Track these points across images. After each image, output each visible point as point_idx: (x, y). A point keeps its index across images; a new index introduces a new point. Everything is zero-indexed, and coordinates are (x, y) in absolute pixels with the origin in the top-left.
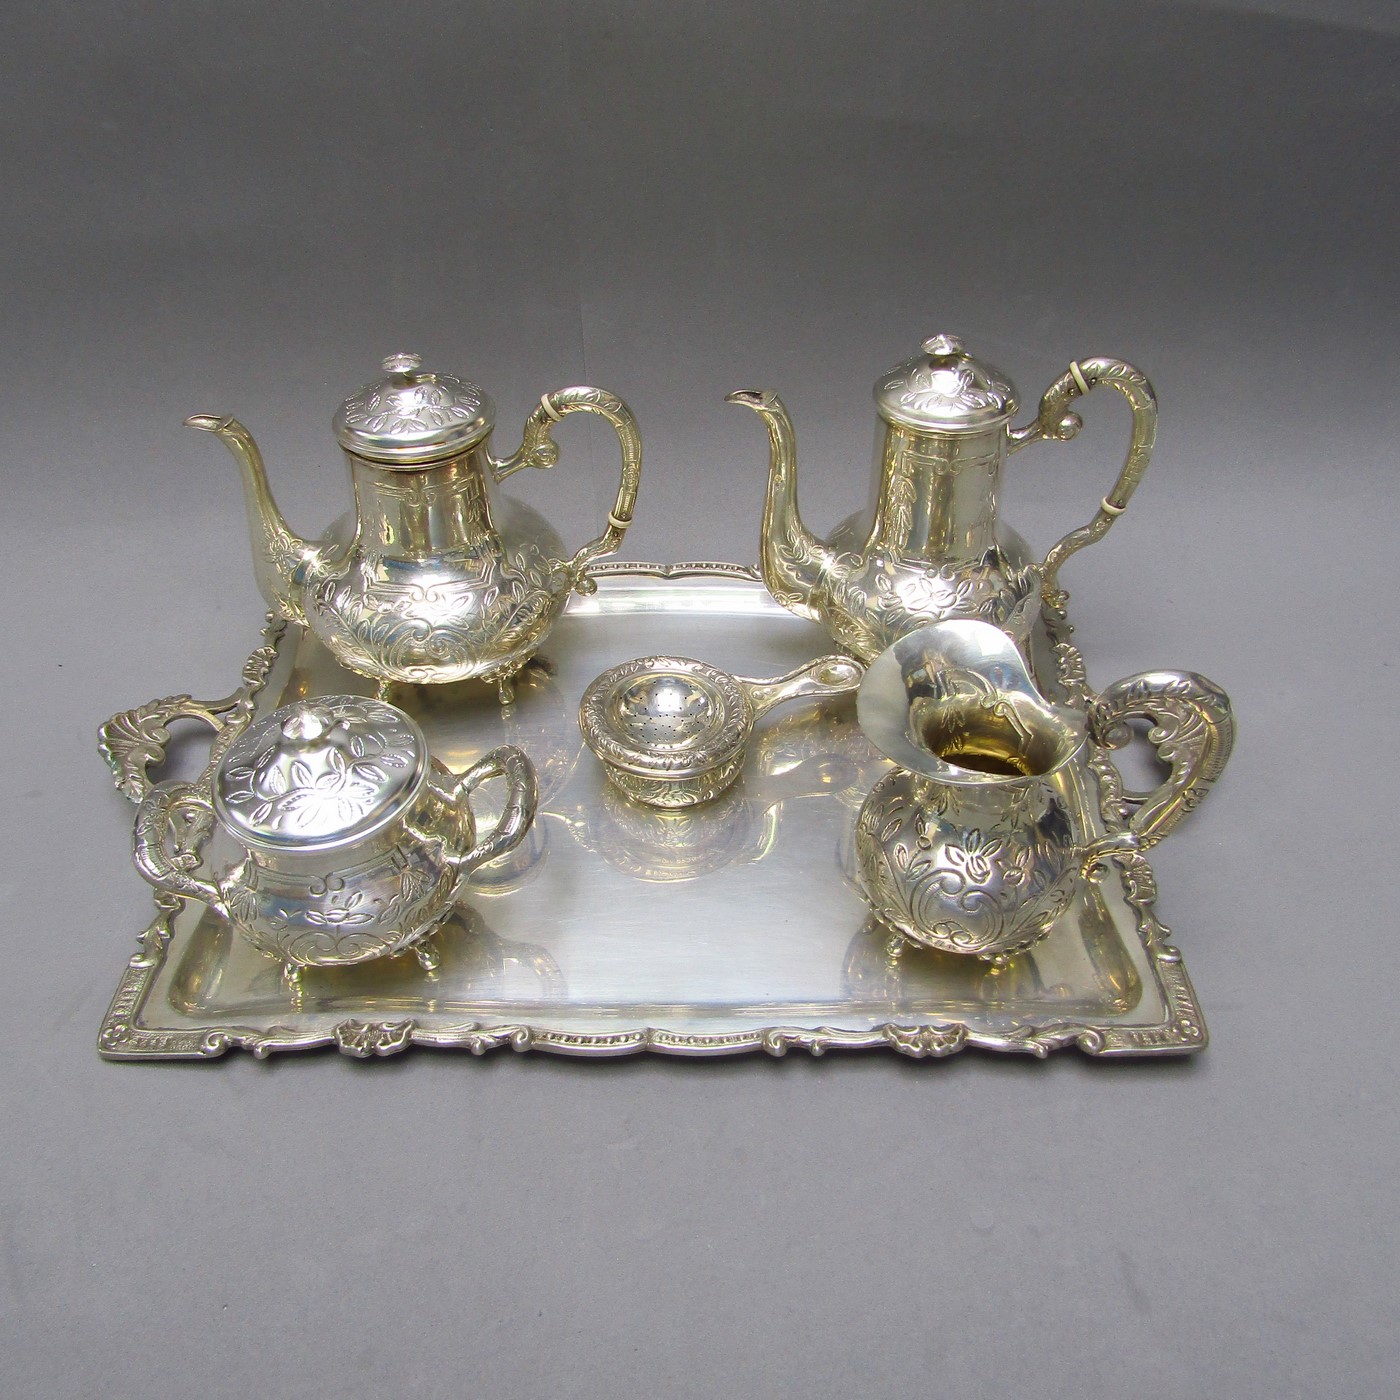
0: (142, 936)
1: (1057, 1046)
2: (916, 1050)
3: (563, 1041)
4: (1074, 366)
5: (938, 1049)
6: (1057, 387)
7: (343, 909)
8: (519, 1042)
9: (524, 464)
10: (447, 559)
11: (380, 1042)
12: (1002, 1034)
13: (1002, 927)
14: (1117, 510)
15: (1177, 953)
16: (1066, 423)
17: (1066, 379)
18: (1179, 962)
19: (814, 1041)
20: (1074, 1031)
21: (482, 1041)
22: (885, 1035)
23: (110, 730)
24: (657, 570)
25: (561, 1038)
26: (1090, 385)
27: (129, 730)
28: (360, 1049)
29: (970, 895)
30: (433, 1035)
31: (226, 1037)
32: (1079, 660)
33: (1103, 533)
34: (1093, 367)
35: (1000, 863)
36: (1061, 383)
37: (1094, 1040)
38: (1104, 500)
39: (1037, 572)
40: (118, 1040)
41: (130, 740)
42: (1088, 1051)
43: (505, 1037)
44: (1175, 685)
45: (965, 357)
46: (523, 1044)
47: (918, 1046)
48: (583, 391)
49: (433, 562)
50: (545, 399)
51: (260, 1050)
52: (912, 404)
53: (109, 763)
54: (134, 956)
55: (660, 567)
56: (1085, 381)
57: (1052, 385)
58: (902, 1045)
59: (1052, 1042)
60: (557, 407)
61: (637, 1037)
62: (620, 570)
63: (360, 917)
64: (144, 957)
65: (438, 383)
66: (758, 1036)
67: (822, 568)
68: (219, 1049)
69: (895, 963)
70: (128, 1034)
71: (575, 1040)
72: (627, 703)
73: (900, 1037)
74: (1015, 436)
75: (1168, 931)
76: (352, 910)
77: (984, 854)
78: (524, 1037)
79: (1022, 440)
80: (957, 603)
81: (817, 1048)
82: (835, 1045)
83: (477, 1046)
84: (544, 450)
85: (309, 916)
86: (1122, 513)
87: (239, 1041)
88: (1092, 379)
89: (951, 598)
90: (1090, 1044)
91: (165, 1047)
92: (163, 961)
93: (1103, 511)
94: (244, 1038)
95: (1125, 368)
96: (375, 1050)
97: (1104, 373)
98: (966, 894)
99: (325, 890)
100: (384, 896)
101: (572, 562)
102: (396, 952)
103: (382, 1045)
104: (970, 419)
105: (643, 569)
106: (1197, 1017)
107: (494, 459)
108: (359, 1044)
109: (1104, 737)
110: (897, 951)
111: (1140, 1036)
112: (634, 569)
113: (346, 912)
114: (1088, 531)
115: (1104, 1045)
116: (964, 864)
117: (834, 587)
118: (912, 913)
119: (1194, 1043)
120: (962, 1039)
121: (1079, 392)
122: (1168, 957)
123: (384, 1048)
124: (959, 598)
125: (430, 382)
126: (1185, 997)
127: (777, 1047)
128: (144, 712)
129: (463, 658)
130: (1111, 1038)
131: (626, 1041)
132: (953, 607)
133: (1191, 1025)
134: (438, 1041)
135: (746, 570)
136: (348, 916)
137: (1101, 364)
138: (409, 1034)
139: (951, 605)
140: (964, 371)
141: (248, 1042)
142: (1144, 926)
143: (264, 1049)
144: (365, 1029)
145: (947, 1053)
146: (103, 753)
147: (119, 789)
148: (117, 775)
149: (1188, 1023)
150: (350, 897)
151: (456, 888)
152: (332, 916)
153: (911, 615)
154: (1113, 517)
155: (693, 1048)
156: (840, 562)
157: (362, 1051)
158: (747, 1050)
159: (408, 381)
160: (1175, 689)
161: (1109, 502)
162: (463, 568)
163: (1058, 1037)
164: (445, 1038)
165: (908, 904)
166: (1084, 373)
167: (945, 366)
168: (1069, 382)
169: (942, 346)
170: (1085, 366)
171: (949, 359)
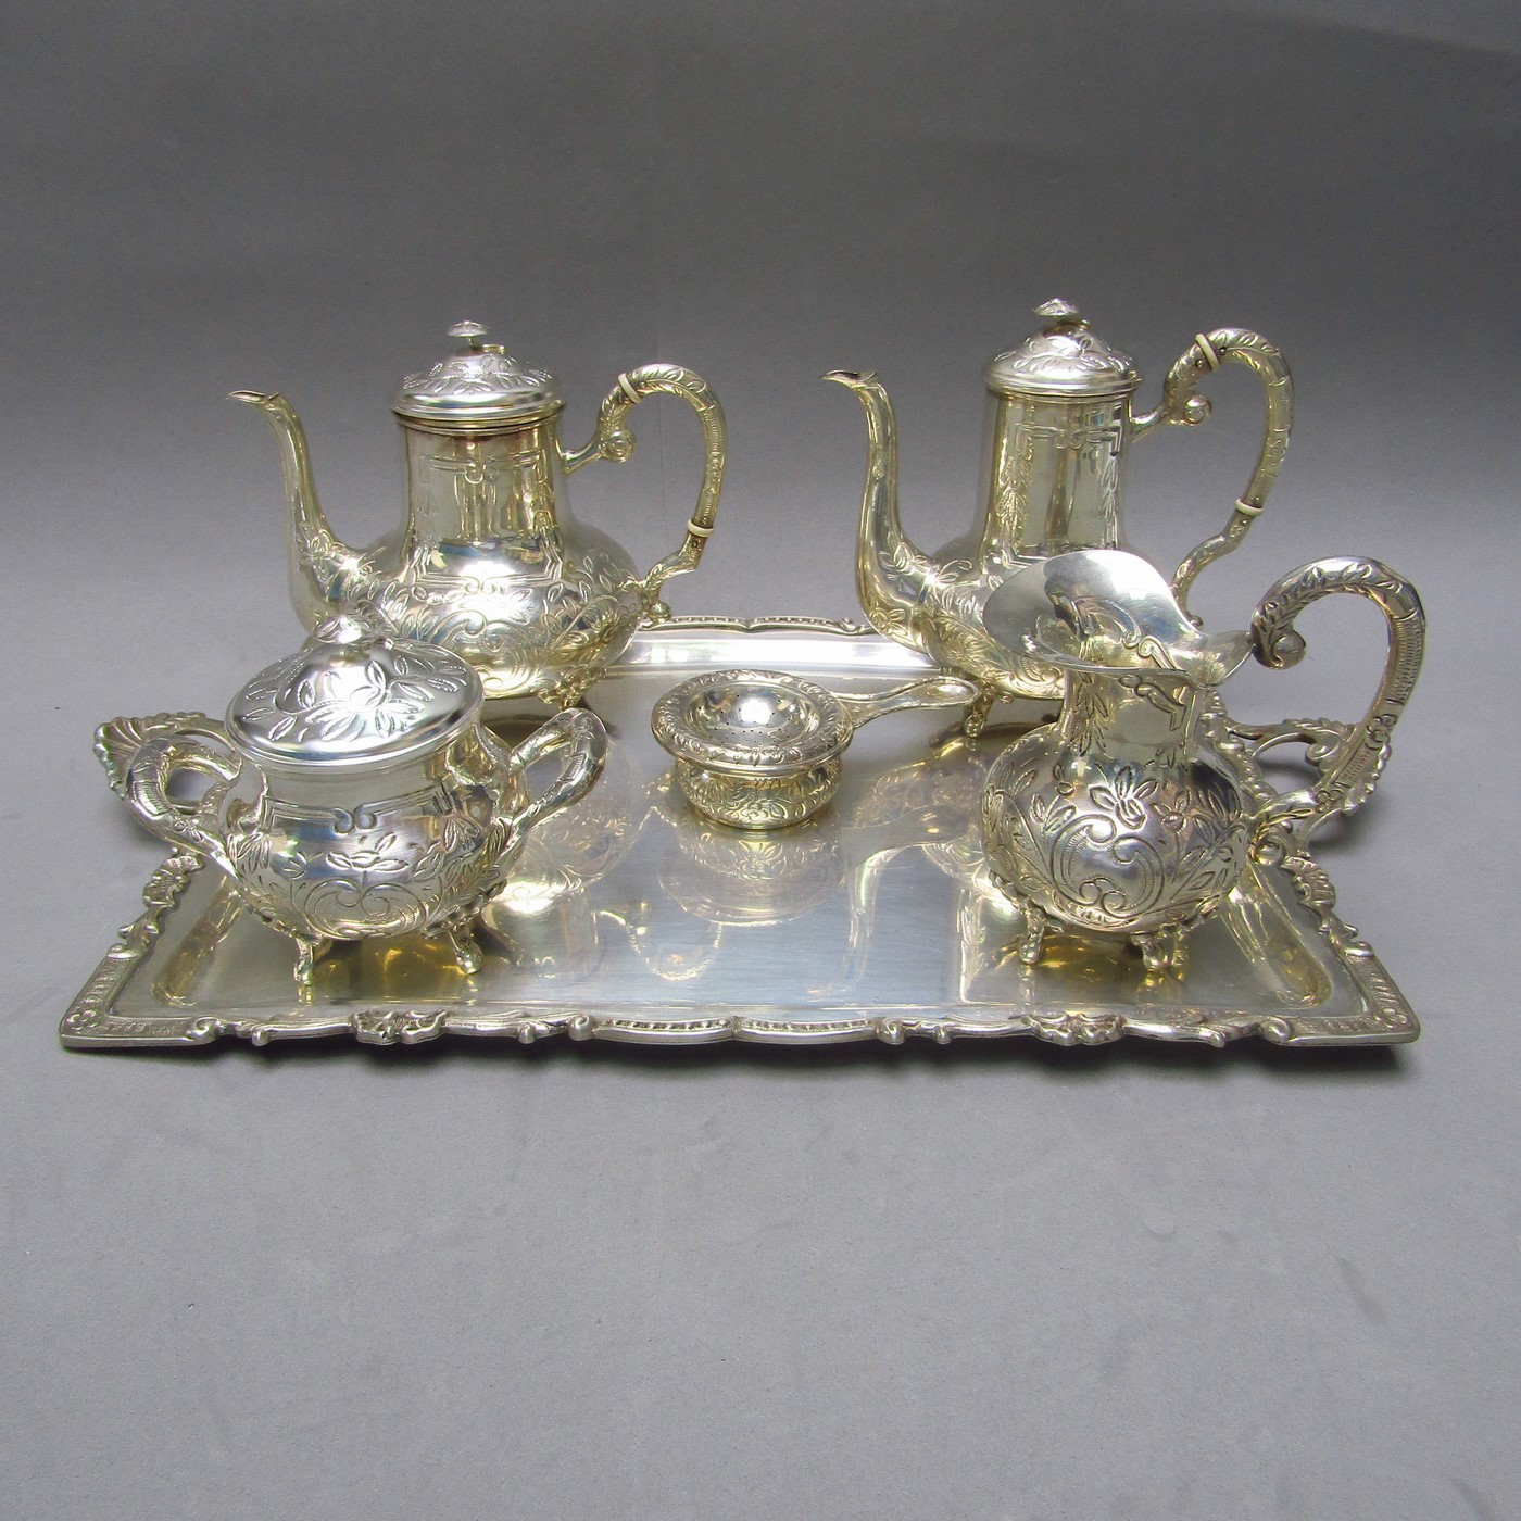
0: (126, 929)
1: (1235, 1036)
2: (1065, 1035)
3: (631, 1026)
4: (1200, 338)
5: (1091, 1035)
6: (1183, 361)
7: (373, 853)
8: (578, 1026)
9: (597, 456)
10: (505, 545)
11: (407, 1027)
12: (1169, 1021)
13: (1162, 884)
14: (1255, 510)
15: (1369, 947)
16: (1192, 404)
17: (1191, 352)
18: (1372, 957)
19: (938, 1028)
20: (1257, 1019)
21: (533, 1028)
22: (1025, 1022)
23: (109, 731)
24: (736, 623)
25: (628, 1023)
26: (1219, 355)
27: (132, 737)
28: (382, 1033)
29: (1122, 843)
30: (472, 1022)
31: (218, 1023)
32: (1217, 698)
33: (1238, 539)
34: (1221, 337)
35: (1156, 807)
36: (1187, 356)
37: (1280, 1028)
38: (1238, 501)
40: (85, 1025)
41: (132, 745)
42: (1272, 1039)
43: (560, 1024)
44: (1351, 570)
45: (1083, 324)
46: (583, 1030)
47: (1066, 1031)
48: (663, 368)
49: (491, 546)
50: (623, 378)
51: (259, 1035)
52: (1026, 369)
53: (104, 764)
54: (113, 946)
55: (740, 621)
56: (1214, 351)
57: (1178, 359)
58: (1046, 1031)
59: (1230, 1029)
60: (636, 385)
61: (722, 1023)
62: (695, 623)
63: (393, 863)
64: (125, 949)
65: (507, 355)
66: (869, 1023)
67: (925, 582)
68: (208, 1034)
69: (1029, 972)
70: (98, 1020)
71: (646, 1026)
72: (707, 707)
73: (1043, 1024)
74: (1138, 421)
75: (1354, 929)
76: (383, 854)
77: (1137, 797)
78: (584, 1021)
79: (1148, 426)
81: (943, 1034)
82: (964, 1033)
83: (526, 1031)
84: (618, 438)
85: (331, 859)
86: (1259, 514)
87: (233, 1026)
88: (1221, 350)
90: (1276, 1031)
91: (143, 1032)
92: (148, 954)
93: (1238, 511)
94: (240, 1023)
95: (1256, 338)
96: (401, 1037)
97: (1233, 343)
98: (1117, 841)
99: (353, 827)
100: (420, 842)
101: (645, 582)
102: (429, 929)
103: (409, 1029)
104: (1091, 381)
105: (721, 623)
106: (1403, 1005)
107: (564, 450)
108: (380, 1029)
109: (1272, 649)
110: (1030, 955)
111: (1336, 1025)
112: (711, 622)
113: (375, 856)
114: (1221, 539)
115: (1292, 1032)
116: (1113, 809)
118: (1052, 873)
119: (1402, 1031)
120: (1119, 1026)
121: (1208, 365)
122: (1359, 952)
123: (411, 1033)
125: (497, 353)
126: (1385, 988)
127: (894, 1032)
128: (150, 721)
129: (520, 663)
130: (1300, 1026)
131: (708, 1026)
133: (1396, 1013)
134: (478, 1028)
135: (837, 624)
136: (377, 860)
137: (1230, 334)
138: (442, 1021)
140: (1079, 336)
141: (242, 1029)
142: (1325, 926)
143: (264, 1034)
144: (388, 1016)
145: (1102, 1040)
146: (100, 754)
147: (113, 788)
148: (112, 775)
149: (1393, 1011)
150: (382, 839)
151: (508, 850)
152: (357, 861)
154: (1251, 517)
155: (789, 1035)
156: (946, 571)
157: (384, 1036)
158: (856, 1038)
159: (475, 348)
160: (1353, 574)
161: (1244, 500)
162: (518, 558)
163: (1237, 1024)
164: (488, 1025)
165: (1048, 863)
166: (1212, 344)
167: (1061, 333)
168: (1196, 354)
169: (1058, 308)
170: (1212, 337)
171: (1064, 326)
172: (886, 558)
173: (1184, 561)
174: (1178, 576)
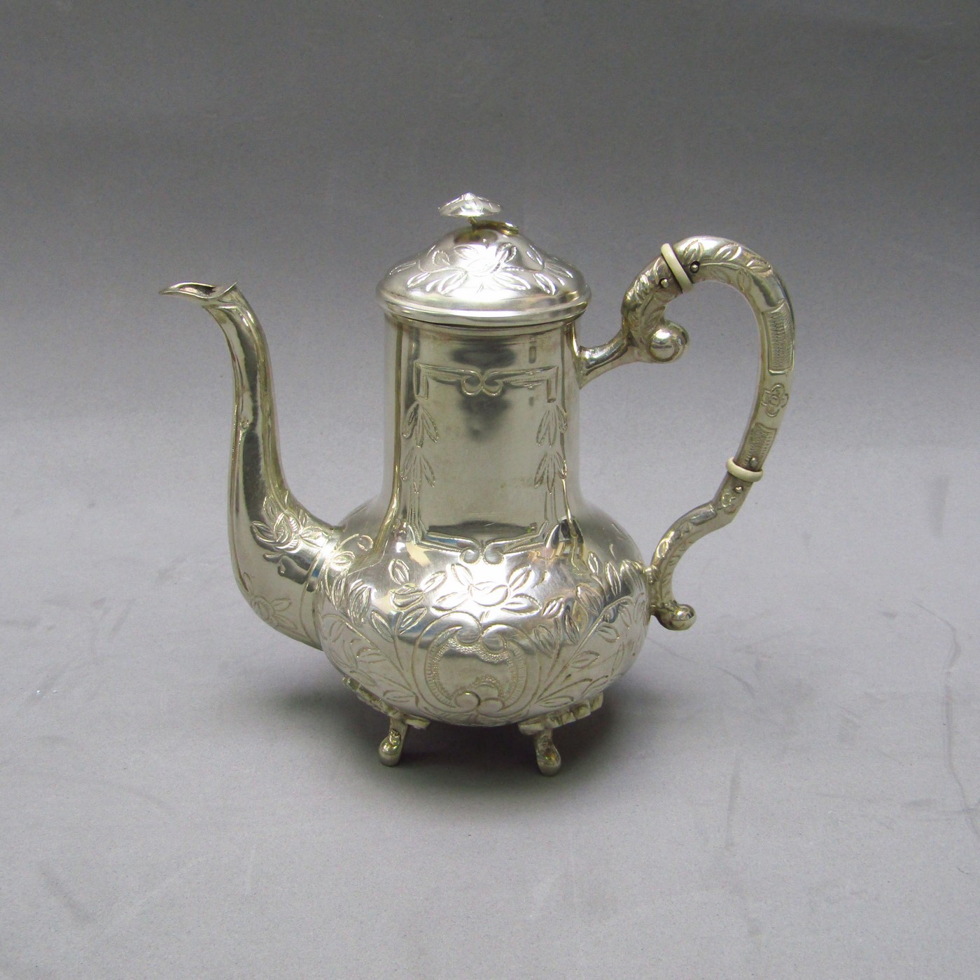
4: (667, 249)
6: (644, 279)
14: (749, 473)
16: (662, 335)
17: (655, 267)
26: (691, 273)
33: (733, 511)
34: (692, 248)
36: (648, 273)
39: (640, 572)
45: (506, 228)
52: (422, 287)
56: (683, 267)
57: (637, 277)
67: (318, 558)
80: (509, 600)
86: (757, 479)
88: (694, 266)
89: (501, 591)
93: (730, 475)
95: (739, 251)
97: (710, 256)
114: (711, 508)
117: (330, 583)
121: (677, 285)
124: (512, 593)
132: (503, 605)
137: (704, 244)
139: (502, 601)
140: (503, 244)
153: (437, 618)
154: (747, 483)
156: (346, 547)
161: (737, 462)
166: (679, 257)
167: (476, 239)
168: (660, 271)
169: (471, 207)
170: (682, 247)
171: (480, 230)
172: (263, 532)
173: (665, 536)
174: (658, 556)
